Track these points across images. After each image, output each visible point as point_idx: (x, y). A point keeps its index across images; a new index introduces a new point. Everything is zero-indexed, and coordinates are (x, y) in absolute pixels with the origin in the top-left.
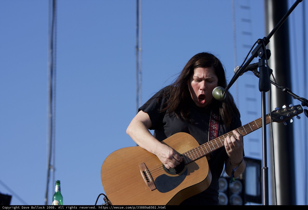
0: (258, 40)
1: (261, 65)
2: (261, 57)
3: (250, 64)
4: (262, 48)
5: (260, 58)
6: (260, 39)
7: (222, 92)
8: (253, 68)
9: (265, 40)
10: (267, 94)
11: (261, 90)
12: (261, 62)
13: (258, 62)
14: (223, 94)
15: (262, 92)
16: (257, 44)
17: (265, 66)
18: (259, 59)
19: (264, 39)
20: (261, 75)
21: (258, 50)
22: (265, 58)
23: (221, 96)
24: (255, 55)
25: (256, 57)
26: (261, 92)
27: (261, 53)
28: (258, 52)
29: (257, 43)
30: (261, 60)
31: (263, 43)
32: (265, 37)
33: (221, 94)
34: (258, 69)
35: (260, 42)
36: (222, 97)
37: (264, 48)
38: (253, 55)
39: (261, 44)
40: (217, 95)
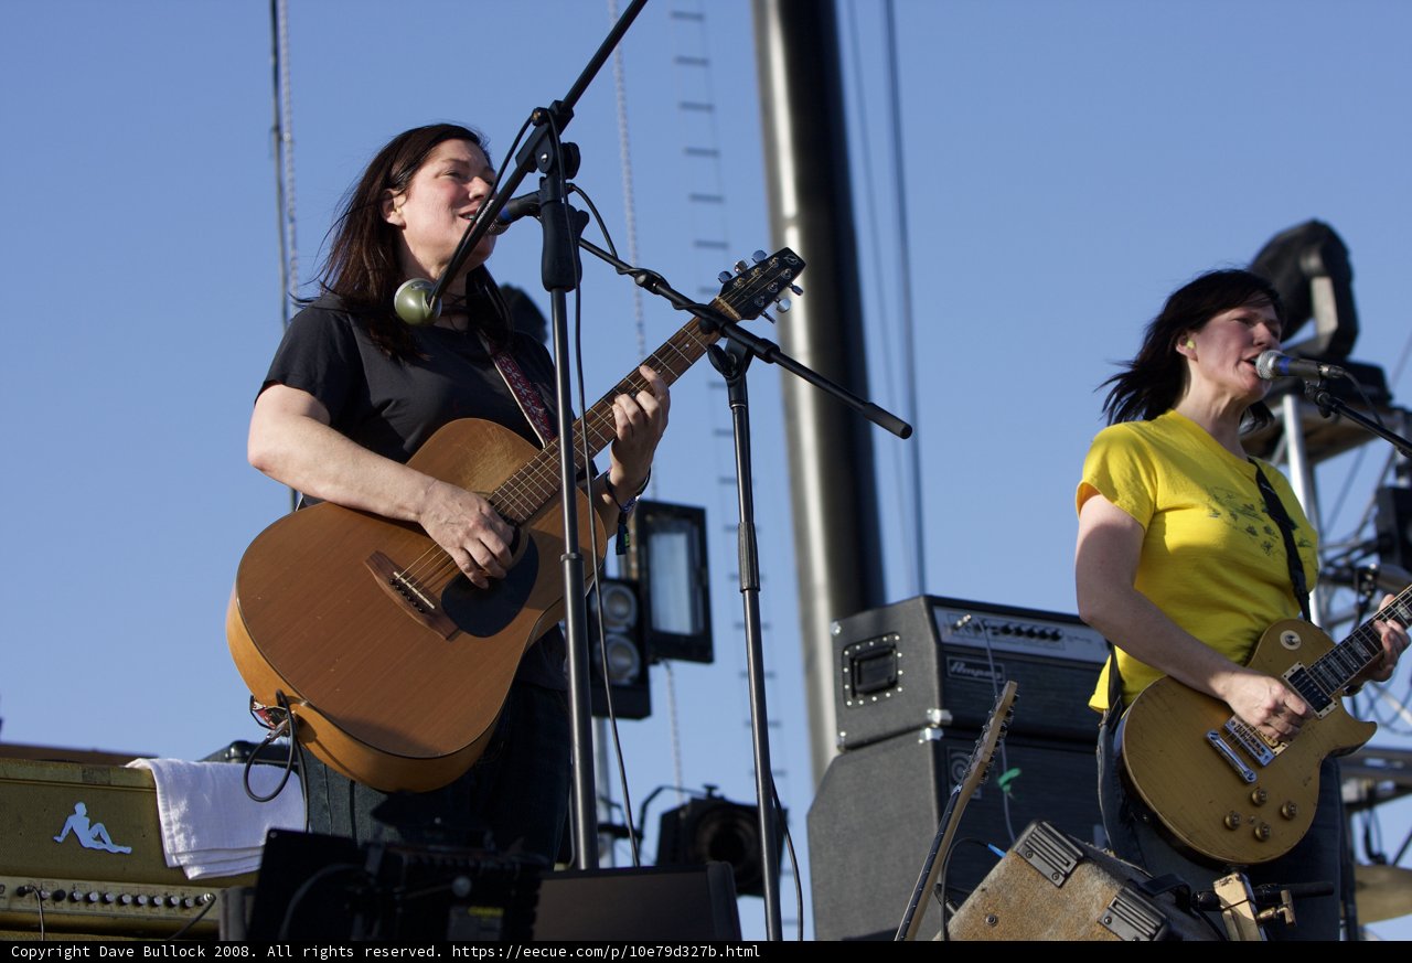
0: (534, 111)
1: (549, 198)
2: (547, 170)
3: (514, 196)
4: (547, 141)
5: (545, 175)
6: (539, 109)
7: (426, 299)
9: (557, 112)
10: (570, 297)
11: (548, 287)
12: (548, 189)
13: (538, 189)
14: (429, 304)
15: (554, 293)
16: (531, 128)
18: (542, 179)
19: (555, 108)
21: (534, 146)
22: (559, 173)
23: (422, 313)
24: (527, 165)
25: (533, 171)
26: (549, 293)
27: (545, 156)
28: (534, 156)
29: (531, 123)
30: (547, 181)
31: (549, 121)
32: (556, 102)
33: (424, 304)
35: (539, 118)
36: (426, 315)
37: (554, 139)
38: (521, 164)
39: (546, 125)
40: (411, 310)
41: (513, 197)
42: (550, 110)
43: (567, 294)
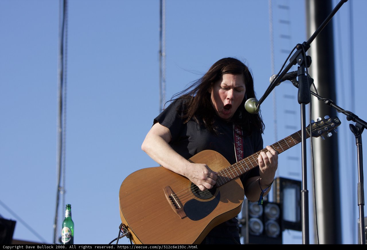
0: (297, 45)
1: (301, 74)
2: (300, 64)
4: (301, 55)
5: (299, 66)
6: (299, 44)
7: (256, 105)
8: (292, 77)
9: (305, 46)
10: (307, 106)
11: (300, 103)
12: (301, 71)
13: (297, 70)
14: (257, 106)
15: (302, 105)
16: (296, 50)
17: (305, 75)
18: (299, 67)
19: (304, 44)
20: (300, 85)
21: (297, 56)
22: (305, 66)
23: (254, 109)
24: (294, 62)
25: (295, 64)
26: (300, 105)
27: (300, 60)
28: (297, 59)
29: (296, 48)
30: (301, 68)
31: (302, 48)
32: (305, 42)
33: (255, 106)
34: (297, 78)
35: (299, 47)
36: (256, 110)
37: (303, 54)
38: (291, 62)
39: (301, 50)
40: (250, 108)
41: (287, 73)
42: (302, 45)
43: (306, 105)
